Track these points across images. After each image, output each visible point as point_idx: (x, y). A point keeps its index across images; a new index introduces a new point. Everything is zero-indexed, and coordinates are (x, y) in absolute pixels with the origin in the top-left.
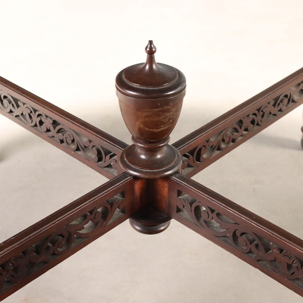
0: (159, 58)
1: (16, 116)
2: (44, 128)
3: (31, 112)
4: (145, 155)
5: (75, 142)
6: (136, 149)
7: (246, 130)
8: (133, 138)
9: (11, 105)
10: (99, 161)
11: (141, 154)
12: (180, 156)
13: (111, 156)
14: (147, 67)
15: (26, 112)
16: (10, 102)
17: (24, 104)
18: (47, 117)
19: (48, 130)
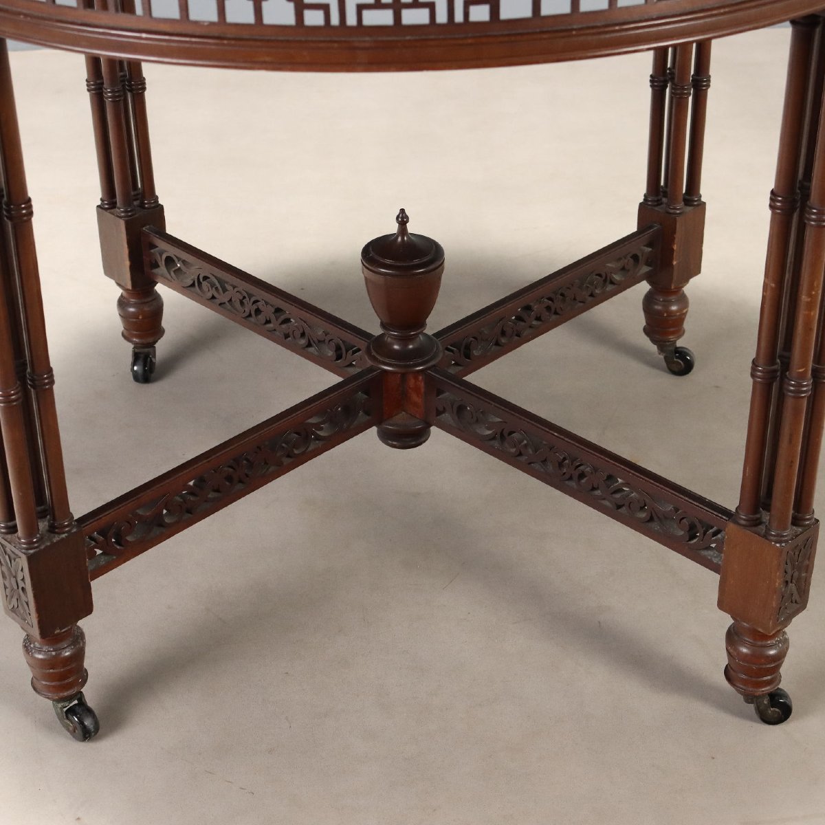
0: (412, 228)
1: (220, 304)
2: (262, 318)
3: (244, 297)
4: (399, 345)
5: (306, 337)
6: (386, 339)
7: (538, 319)
8: (383, 325)
9: (214, 288)
10: (337, 359)
11: (393, 344)
12: (441, 348)
13: (354, 352)
14: (400, 239)
15: (237, 298)
16: (212, 285)
17: (234, 287)
18: (267, 303)
19: (268, 322)
